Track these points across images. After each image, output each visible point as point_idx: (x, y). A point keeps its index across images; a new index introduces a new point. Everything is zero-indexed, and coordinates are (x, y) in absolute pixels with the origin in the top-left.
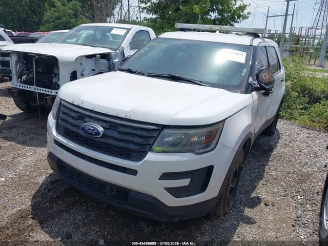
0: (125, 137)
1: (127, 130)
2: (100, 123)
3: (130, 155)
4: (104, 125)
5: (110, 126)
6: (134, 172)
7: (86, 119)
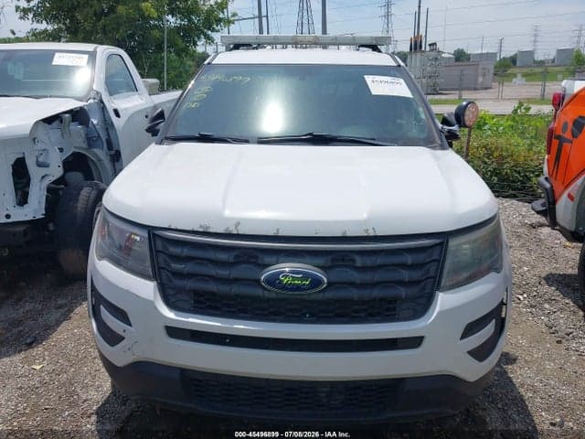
0: (378, 277)
1: (380, 260)
2: (308, 259)
3: (395, 309)
4: (321, 261)
5: (333, 260)
6: (415, 342)
7: (267, 260)
